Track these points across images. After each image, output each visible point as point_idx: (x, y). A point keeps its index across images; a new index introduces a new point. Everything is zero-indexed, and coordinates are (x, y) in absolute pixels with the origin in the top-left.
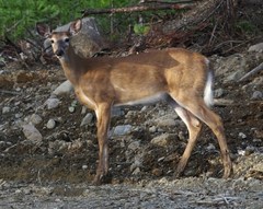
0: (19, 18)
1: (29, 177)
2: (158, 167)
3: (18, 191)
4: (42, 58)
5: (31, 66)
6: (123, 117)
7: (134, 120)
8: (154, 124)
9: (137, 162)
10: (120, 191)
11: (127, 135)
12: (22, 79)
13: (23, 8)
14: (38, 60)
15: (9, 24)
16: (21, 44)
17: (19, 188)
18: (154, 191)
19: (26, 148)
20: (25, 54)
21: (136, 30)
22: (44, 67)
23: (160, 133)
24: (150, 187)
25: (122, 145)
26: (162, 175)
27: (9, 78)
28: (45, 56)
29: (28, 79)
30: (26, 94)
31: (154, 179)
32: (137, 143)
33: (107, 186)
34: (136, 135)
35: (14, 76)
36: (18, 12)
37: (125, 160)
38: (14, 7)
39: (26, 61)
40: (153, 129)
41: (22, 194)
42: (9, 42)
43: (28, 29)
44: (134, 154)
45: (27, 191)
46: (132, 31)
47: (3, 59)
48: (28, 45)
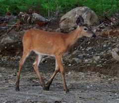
0: (110, 8)
1: (114, 73)
3: (110, 79)
5: (115, 28)
13: (112, 4)
15: (106, 10)
16: (111, 19)
20: (113, 23)
29: (114, 33)
30: (113, 39)
36: (110, 6)
38: (109, 4)
42: (106, 18)
43: (114, 12)
47: (103, 25)
48: (114, 19)
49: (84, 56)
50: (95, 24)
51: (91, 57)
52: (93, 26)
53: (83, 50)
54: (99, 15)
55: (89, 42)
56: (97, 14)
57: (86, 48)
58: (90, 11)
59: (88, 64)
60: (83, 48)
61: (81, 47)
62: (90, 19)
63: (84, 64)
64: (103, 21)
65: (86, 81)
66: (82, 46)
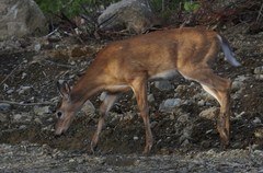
2: (206, 139)
4: (96, 34)
6: (172, 91)
7: (184, 94)
8: (202, 98)
9: (186, 134)
10: (170, 162)
11: (176, 108)
12: (76, 54)
14: (92, 35)
17: (73, 157)
18: (202, 162)
21: (186, 7)
22: (98, 42)
23: (209, 107)
24: (198, 158)
25: (172, 117)
26: (210, 147)
27: (64, 52)
28: (99, 31)
31: (202, 150)
32: (186, 115)
33: (157, 157)
34: (184, 108)
35: (69, 50)
37: (174, 132)
39: (81, 35)
40: (201, 102)
41: (76, 163)
44: (183, 127)
45: (80, 161)
46: (183, 9)
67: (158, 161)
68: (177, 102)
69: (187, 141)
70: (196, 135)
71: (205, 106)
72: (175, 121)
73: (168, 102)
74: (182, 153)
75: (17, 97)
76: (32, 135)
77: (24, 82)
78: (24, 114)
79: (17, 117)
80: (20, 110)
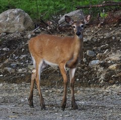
0: (47, 10)
1: (52, 84)
2: (112, 79)
3: (47, 91)
4: (57, 29)
5: (53, 32)
6: (95, 56)
7: (101, 58)
8: (110, 60)
9: (102, 77)
10: (94, 91)
11: (97, 65)
13: (48, 5)
14: (56, 30)
15: (42, 13)
16: (48, 22)
17: (47, 89)
18: (110, 91)
19: (50, 71)
20: (50, 27)
22: (59, 33)
23: (113, 64)
24: (108, 89)
25: (95, 69)
26: (114, 83)
28: (59, 28)
31: (110, 85)
32: (102, 68)
33: (88, 89)
34: (101, 65)
36: (46, 7)
37: (96, 76)
38: (44, 5)
39: (50, 30)
40: (109, 62)
41: (49, 92)
42: (42, 21)
43: (51, 15)
44: (101, 74)
45: (51, 91)
46: (100, 16)
47: (39, 30)
48: (51, 23)
49: (18, 65)
50: (30, 29)
51: (26, 66)
52: (27, 30)
53: (16, 58)
54: (34, 19)
55: (23, 49)
56: (31, 17)
57: (20, 56)
58: (23, 13)
59: (22, 74)
60: (16, 56)
61: (14, 55)
62: (24, 23)
63: (18, 74)
64: (38, 25)
65: (20, 94)
66: (15, 53)
67: (89, 91)
68: (97, 62)
69: (102, 81)
70: (107, 78)
71: (111, 64)
72: (97, 71)
73: (93, 62)
74: (100, 87)
75: (20, 60)
76: (27, 79)
77: (23, 53)
78: (23, 69)
79: (20, 70)
80: (21, 67)
